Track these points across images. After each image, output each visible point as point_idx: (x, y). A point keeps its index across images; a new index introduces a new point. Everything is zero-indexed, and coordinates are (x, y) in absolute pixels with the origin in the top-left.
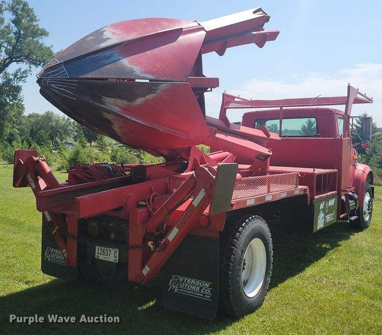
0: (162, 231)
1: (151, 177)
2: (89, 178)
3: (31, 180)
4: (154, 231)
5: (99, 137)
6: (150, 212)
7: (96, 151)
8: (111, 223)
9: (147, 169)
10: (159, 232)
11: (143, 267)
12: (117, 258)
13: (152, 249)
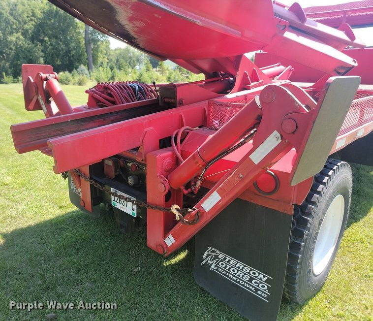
0: (193, 188)
1: (183, 101)
2: (109, 101)
3: (42, 103)
4: (182, 188)
5: (160, 63)
6: (177, 158)
7: (158, 74)
8: (130, 163)
9: (178, 89)
10: (189, 190)
11: (165, 235)
12: (135, 212)
13: (178, 218)
